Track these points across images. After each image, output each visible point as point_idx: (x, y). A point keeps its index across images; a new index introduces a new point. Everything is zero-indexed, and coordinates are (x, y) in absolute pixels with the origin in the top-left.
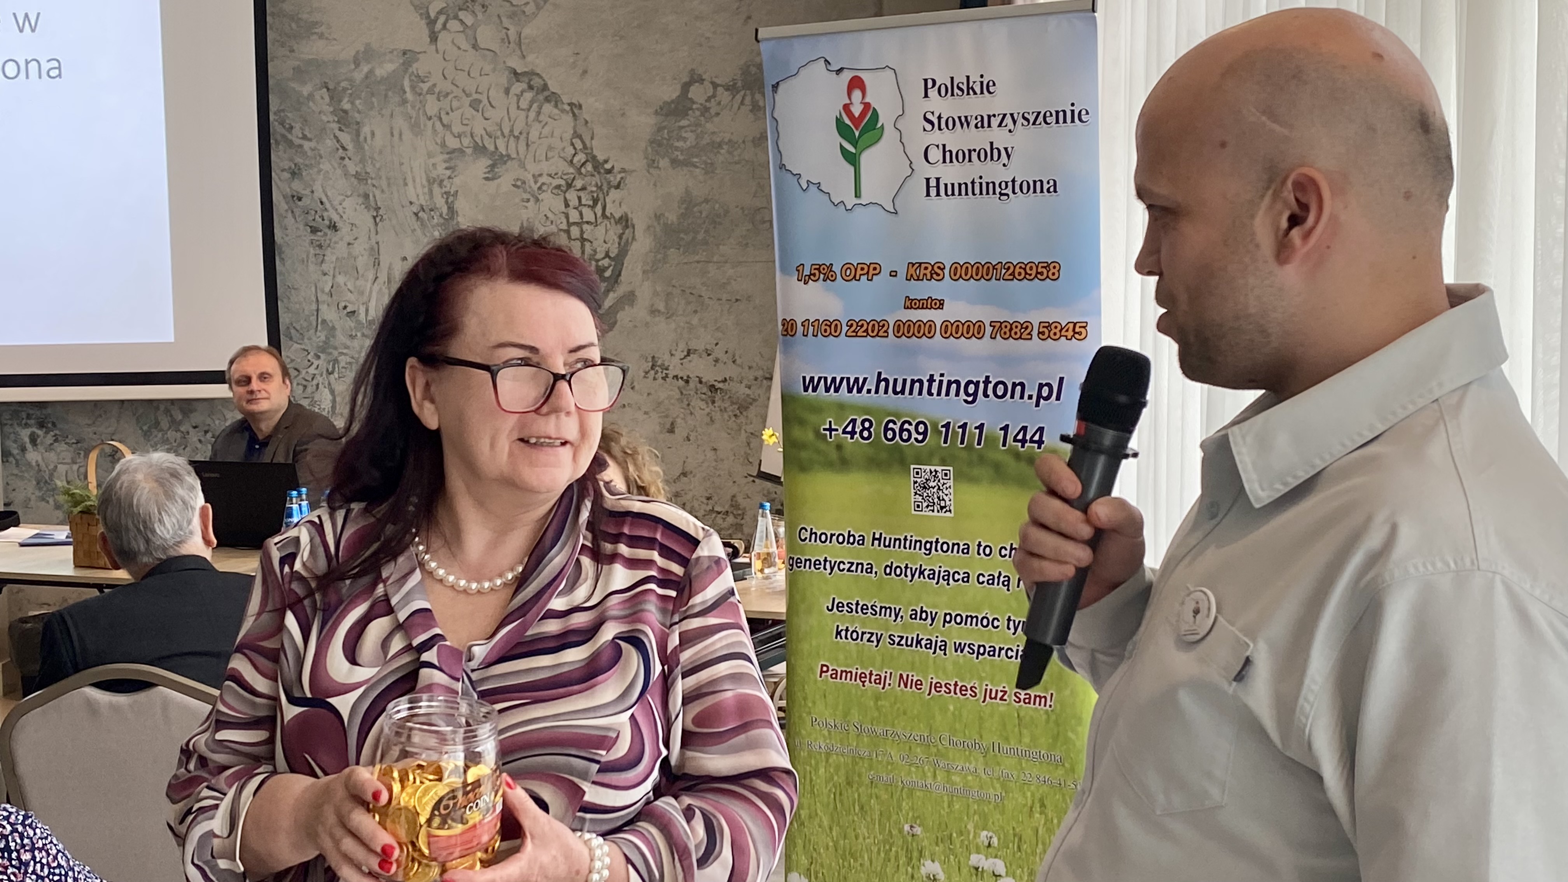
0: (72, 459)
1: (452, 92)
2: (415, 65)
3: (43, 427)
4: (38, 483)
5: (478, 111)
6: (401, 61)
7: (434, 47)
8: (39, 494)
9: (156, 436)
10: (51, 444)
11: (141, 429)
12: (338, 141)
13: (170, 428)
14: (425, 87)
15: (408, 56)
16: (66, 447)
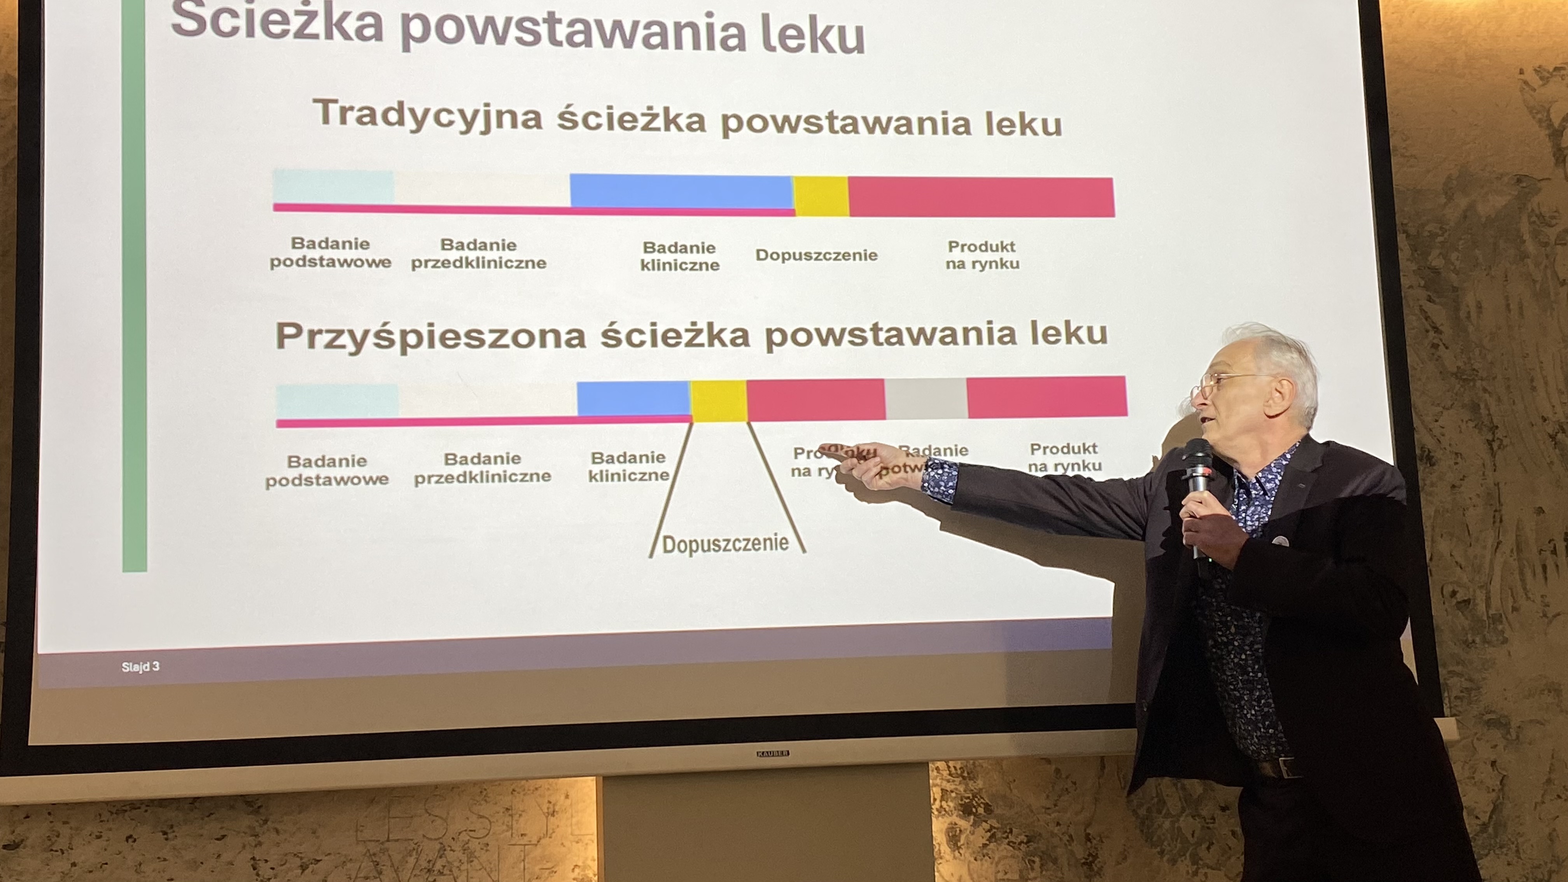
2: (1536, 199)
6: (1516, 193)
11: (1135, 812)
12: (1427, 318)
14: (1552, 233)
15: (1524, 185)
16: (1008, 851)
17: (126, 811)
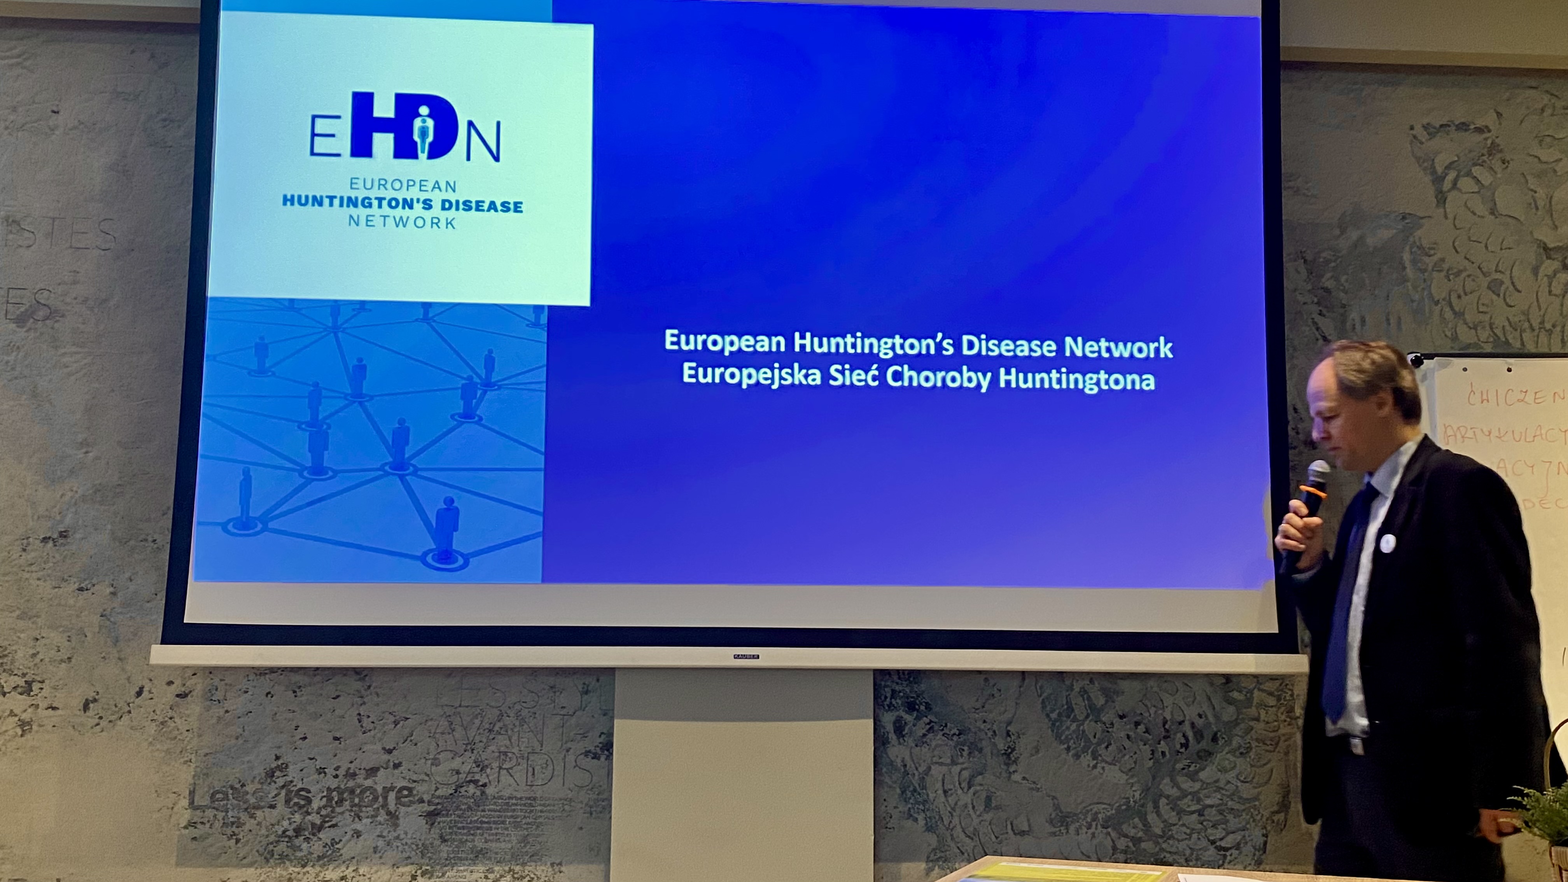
0: (952, 756)
1: (1465, 270)
2: (1418, 234)
3: (914, 709)
4: (903, 792)
5: (1498, 295)
6: (1400, 227)
7: (1442, 210)
8: (903, 808)
9: (1068, 728)
10: (924, 735)
11: (1048, 716)
12: (1318, 329)
13: (1087, 717)
14: (1430, 262)
15: (1407, 221)
16: (944, 741)
17: (266, 674)
